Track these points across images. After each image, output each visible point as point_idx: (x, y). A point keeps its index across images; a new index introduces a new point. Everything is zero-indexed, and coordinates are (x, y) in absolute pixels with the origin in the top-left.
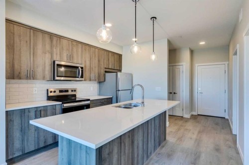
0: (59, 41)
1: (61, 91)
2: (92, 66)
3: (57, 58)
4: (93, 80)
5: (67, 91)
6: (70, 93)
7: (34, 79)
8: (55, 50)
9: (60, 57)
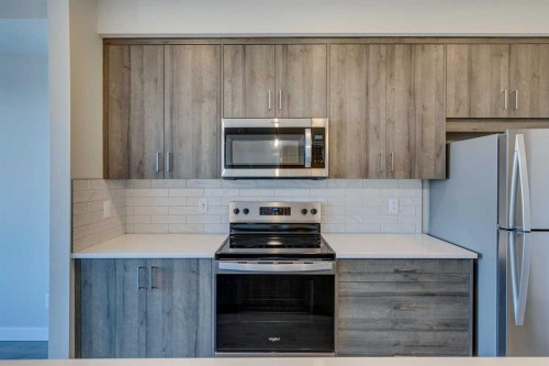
0: (240, 55)
1: (264, 211)
2: (372, 120)
3: (236, 110)
4: (379, 176)
5: (285, 211)
6: (296, 217)
7: (172, 177)
8: (227, 87)
9: (245, 103)
